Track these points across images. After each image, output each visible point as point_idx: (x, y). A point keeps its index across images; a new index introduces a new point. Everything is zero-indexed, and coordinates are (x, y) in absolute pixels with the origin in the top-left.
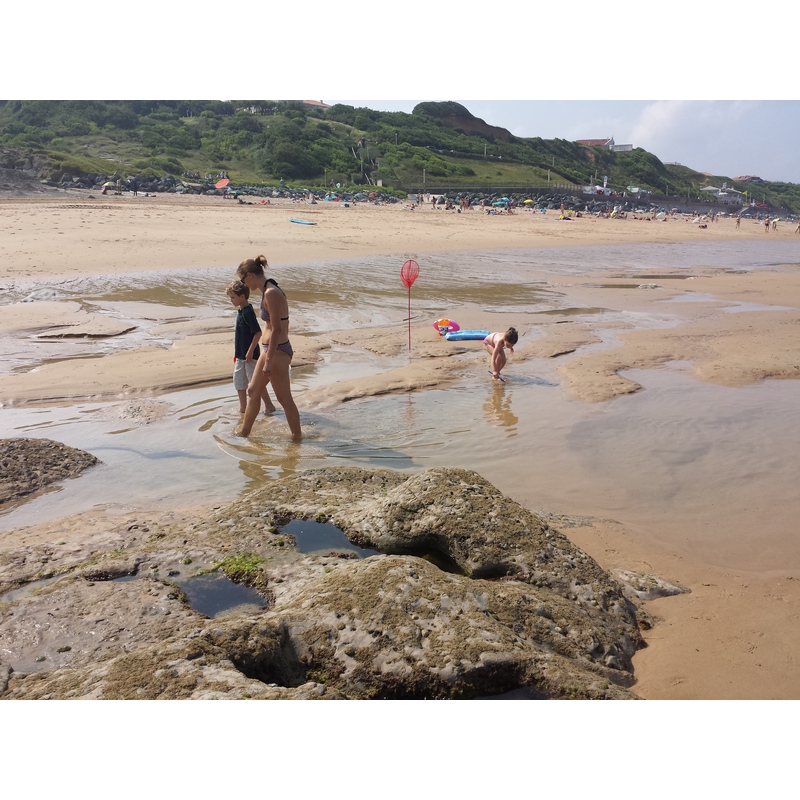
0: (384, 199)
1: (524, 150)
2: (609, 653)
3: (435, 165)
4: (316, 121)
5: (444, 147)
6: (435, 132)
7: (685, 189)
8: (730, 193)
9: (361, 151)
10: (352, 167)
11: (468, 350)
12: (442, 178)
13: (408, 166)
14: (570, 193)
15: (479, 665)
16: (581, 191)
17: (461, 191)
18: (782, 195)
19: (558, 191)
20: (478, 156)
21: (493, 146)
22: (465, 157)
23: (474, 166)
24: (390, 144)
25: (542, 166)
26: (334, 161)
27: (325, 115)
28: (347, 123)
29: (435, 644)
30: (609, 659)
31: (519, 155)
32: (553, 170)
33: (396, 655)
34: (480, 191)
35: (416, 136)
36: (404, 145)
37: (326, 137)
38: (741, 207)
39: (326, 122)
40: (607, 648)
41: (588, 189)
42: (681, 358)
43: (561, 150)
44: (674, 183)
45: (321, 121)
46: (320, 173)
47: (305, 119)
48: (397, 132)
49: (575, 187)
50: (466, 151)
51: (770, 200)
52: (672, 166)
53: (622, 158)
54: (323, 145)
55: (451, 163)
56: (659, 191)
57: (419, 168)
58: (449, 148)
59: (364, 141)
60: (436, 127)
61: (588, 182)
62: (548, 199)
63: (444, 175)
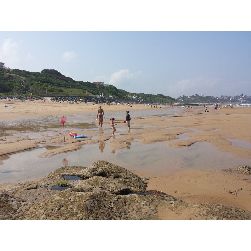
0: (33, 99)
1: (78, 85)
2: (142, 187)
3: (50, 89)
4: (8, 74)
5: (52, 83)
6: (49, 78)
7: (124, 96)
8: (136, 97)
9: (24, 84)
10: (22, 89)
11: (82, 140)
12: (53, 92)
13: (41, 88)
14: (93, 97)
15: (121, 190)
16: (96, 97)
17: (59, 96)
18: (149, 98)
19: (90, 97)
20: (64, 86)
21: (68, 83)
22: (60, 86)
23: (63, 89)
24: (34, 82)
25: (84, 90)
26: (15, 87)
27: (11, 72)
28: (19, 75)
29: (112, 188)
30: (142, 188)
31: (77, 86)
32: (87, 91)
33: (106, 190)
34: (66, 96)
35: (43, 79)
36: (39, 82)
37: (12, 79)
38: (139, 101)
39: (11, 74)
40: (142, 186)
41: (98, 96)
42: (136, 139)
43: (89, 85)
44: (121, 95)
45: (10, 74)
46: (10, 91)
47: (4, 74)
48: (36, 78)
49: (94, 96)
50: (59, 84)
51: (146, 99)
52: (120, 90)
53: (106, 87)
54: (11, 82)
55: (55, 88)
56: (117, 97)
57: (45, 89)
58: (54, 83)
59: (25, 81)
60: (49, 77)
61: (98, 94)
62: (87, 99)
63: (53, 91)
